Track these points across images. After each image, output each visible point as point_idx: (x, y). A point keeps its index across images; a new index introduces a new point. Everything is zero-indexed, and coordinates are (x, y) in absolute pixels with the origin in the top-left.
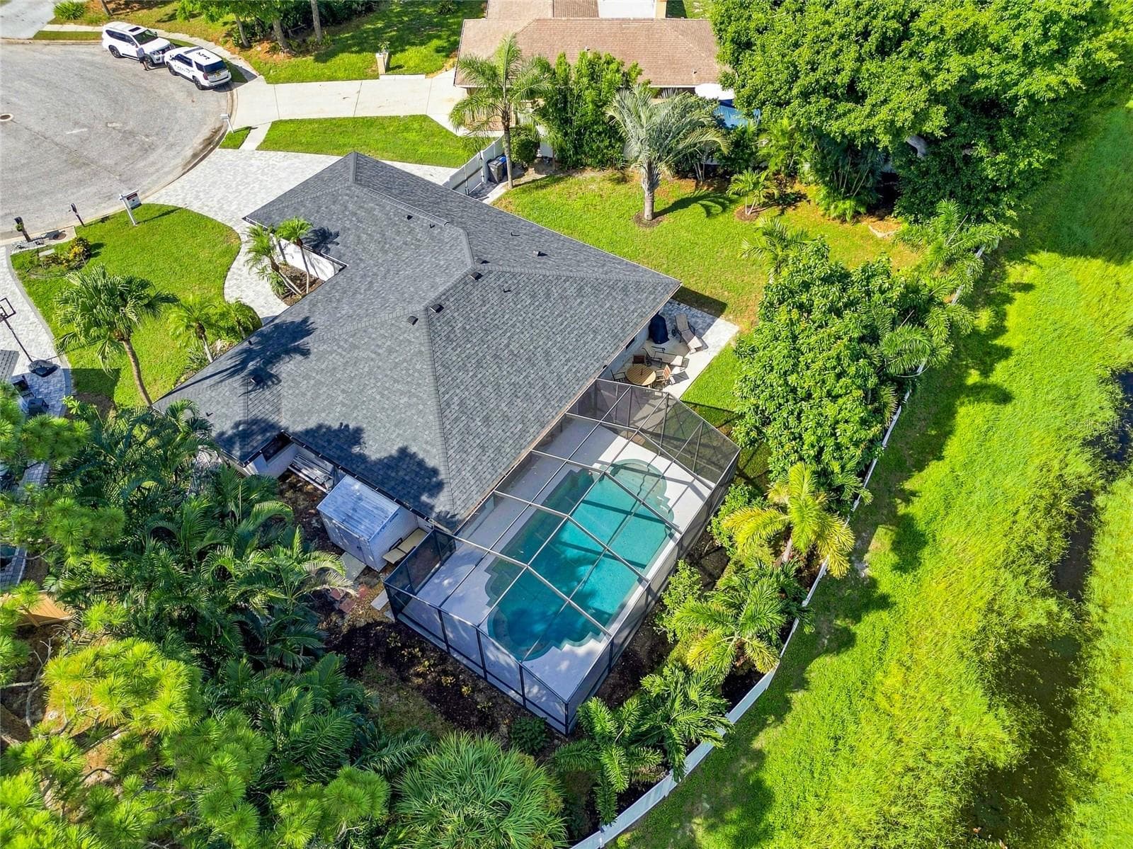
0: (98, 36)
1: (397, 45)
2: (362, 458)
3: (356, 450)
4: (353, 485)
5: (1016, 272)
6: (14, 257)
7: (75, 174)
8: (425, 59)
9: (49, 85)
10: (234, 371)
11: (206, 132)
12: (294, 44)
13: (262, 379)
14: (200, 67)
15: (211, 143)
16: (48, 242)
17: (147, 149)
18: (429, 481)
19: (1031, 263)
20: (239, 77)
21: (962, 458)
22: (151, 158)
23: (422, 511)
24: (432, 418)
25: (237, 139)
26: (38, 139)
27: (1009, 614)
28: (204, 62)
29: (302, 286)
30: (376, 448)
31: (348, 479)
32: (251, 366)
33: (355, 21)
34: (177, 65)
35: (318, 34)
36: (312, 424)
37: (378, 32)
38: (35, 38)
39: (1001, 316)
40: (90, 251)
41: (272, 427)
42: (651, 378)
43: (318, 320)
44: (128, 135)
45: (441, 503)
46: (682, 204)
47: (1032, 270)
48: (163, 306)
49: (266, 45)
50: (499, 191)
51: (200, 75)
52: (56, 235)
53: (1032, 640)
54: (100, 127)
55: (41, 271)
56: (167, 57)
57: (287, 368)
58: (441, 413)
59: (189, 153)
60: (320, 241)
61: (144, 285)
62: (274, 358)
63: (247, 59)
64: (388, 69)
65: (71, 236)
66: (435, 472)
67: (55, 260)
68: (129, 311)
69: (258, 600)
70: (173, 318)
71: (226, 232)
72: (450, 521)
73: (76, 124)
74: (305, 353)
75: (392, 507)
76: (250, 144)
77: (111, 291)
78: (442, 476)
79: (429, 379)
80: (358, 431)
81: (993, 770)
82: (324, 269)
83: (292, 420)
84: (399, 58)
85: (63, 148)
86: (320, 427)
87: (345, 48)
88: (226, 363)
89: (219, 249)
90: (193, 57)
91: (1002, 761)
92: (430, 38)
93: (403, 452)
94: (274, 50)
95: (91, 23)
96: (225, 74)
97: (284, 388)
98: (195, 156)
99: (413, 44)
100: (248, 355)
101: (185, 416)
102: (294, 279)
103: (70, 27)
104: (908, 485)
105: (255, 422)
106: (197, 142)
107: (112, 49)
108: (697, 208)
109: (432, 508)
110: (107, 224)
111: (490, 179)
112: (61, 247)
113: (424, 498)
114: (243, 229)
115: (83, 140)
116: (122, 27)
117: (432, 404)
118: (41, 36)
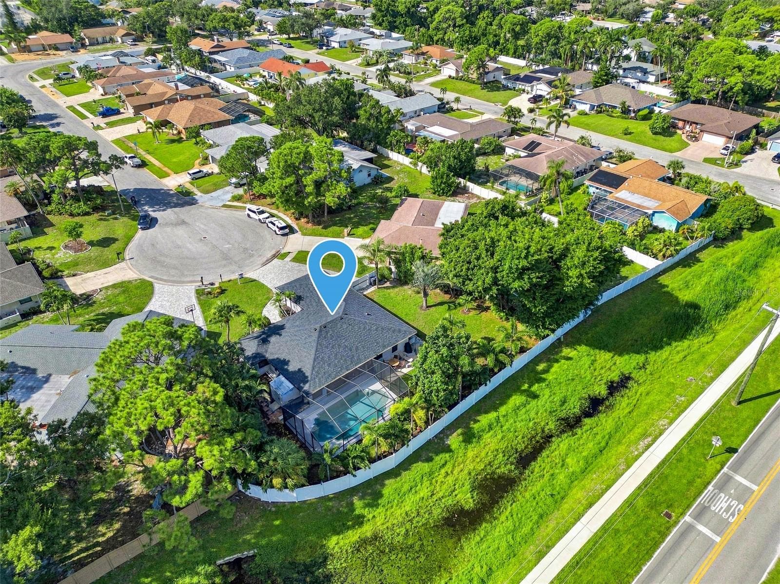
0: (245, 208)
1: (356, 225)
2: (287, 370)
3: (286, 367)
4: (282, 378)
5: (566, 351)
6: (197, 290)
7: (224, 262)
8: (365, 232)
9: (222, 226)
10: (257, 337)
11: (273, 252)
12: (316, 221)
13: (265, 341)
14: (277, 227)
15: (274, 256)
16: (209, 286)
17: (252, 256)
18: (305, 380)
19: (575, 349)
20: (292, 231)
21: (504, 413)
22: (251, 260)
23: (300, 389)
24: (311, 361)
25: (283, 256)
26: (214, 247)
27: (495, 467)
28: (280, 226)
29: (289, 314)
30: (292, 367)
31: (281, 376)
32: (263, 336)
33: (343, 213)
34: (270, 225)
35: (326, 217)
36: (276, 357)
37: (350, 218)
38: (223, 206)
39: (550, 367)
40: (223, 291)
41: (264, 356)
42: (397, 364)
43: (287, 326)
44: (245, 250)
45: (306, 387)
46: (441, 304)
47: (575, 352)
48: (241, 314)
49: (306, 220)
50: (373, 289)
51: (277, 230)
52: (212, 284)
53: (499, 477)
54: (236, 245)
55: (205, 296)
56: (267, 221)
57: (273, 339)
58: (315, 360)
59: (265, 259)
60: (298, 300)
61: (237, 307)
62: (270, 336)
63: (297, 224)
64: (349, 235)
65: (217, 285)
66: (307, 377)
67: (210, 293)
68: (231, 313)
69: (244, 395)
70: (243, 317)
71: (269, 291)
72: (307, 393)
73: (229, 243)
74: (280, 335)
75: (291, 386)
76: (288, 259)
77: (228, 307)
78: (309, 379)
79: (314, 349)
80: (289, 361)
81: (462, 509)
82: (297, 309)
83: (269, 356)
84: (354, 231)
85: (222, 252)
86: (277, 358)
87: (335, 224)
88: (255, 335)
89: (265, 297)
90: (276, 223)
91: (467, 507)
92: (370, 223)
93: (299, 370)
94: (308, 222)
95: (243, 203)
96: (287, 230)
97: (270, 346)
98: (267, 261)
99: (363, 225)
100: (264, 333)
101: (239, 346)
102: (287, 311)
103: (235, 204)
104: (478, 418)
105: (258, 354)
106: (269, 254)
107: (249, 215)
108: (446, 306)
109: (303, 388)
110: (230, 283)
111: (371, 284)
112: (213, 289)
113: (302, 385)
114: (274, 291)
115: (229, 250)
116: (254, 208)
117: (313, 356)
118: (225, 206)
